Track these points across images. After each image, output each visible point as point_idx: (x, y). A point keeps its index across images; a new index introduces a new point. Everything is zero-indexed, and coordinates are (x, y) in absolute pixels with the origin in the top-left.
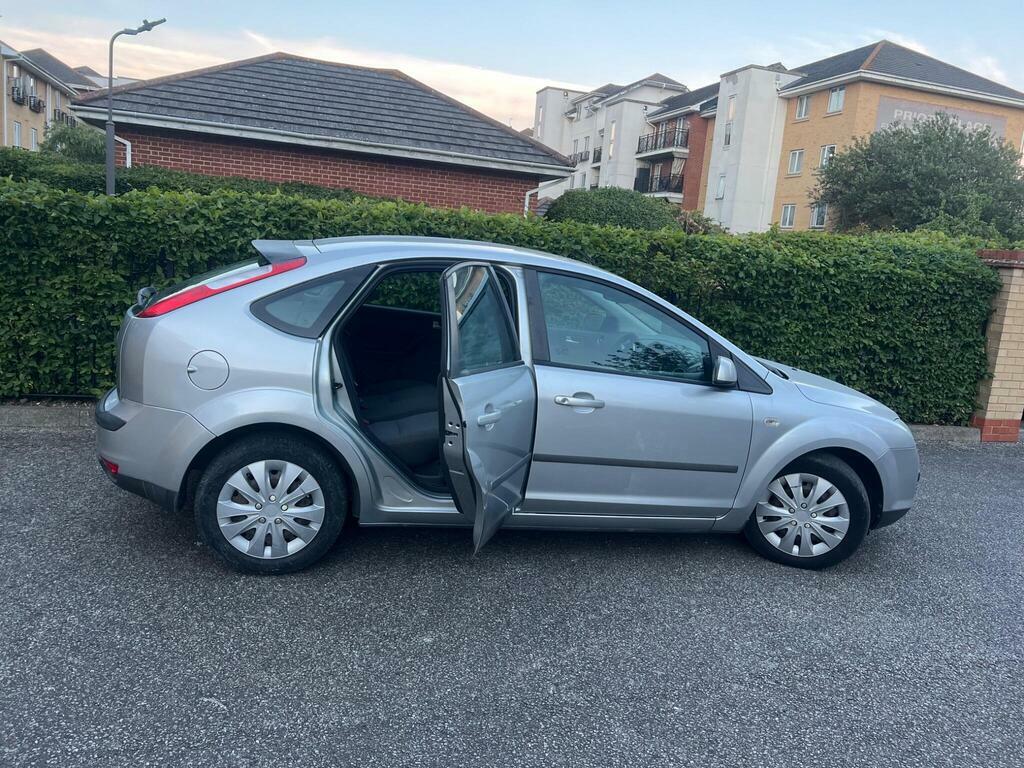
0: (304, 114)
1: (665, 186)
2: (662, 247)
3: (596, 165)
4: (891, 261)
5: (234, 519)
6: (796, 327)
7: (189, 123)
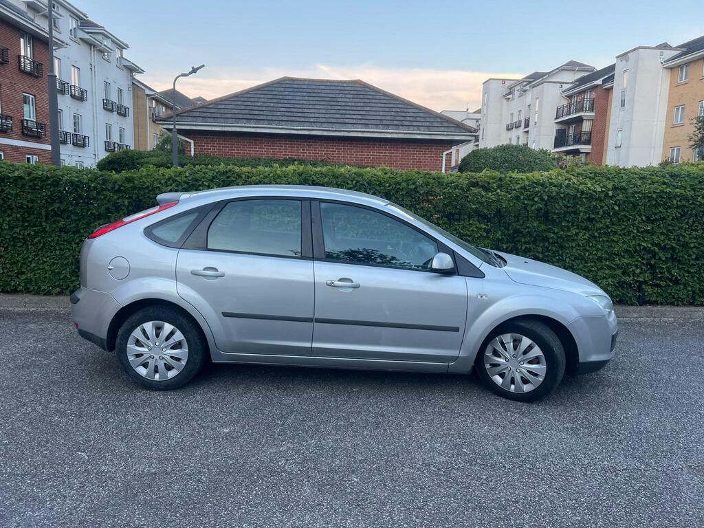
0: (296, 114)
1: (577, 140)
2: (480, 183)
3: (526, 130)
4: (664, 183)
5: (138, 356)
6: (584, 236)
7: (225, 126)
